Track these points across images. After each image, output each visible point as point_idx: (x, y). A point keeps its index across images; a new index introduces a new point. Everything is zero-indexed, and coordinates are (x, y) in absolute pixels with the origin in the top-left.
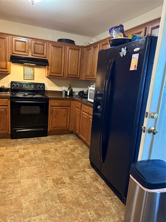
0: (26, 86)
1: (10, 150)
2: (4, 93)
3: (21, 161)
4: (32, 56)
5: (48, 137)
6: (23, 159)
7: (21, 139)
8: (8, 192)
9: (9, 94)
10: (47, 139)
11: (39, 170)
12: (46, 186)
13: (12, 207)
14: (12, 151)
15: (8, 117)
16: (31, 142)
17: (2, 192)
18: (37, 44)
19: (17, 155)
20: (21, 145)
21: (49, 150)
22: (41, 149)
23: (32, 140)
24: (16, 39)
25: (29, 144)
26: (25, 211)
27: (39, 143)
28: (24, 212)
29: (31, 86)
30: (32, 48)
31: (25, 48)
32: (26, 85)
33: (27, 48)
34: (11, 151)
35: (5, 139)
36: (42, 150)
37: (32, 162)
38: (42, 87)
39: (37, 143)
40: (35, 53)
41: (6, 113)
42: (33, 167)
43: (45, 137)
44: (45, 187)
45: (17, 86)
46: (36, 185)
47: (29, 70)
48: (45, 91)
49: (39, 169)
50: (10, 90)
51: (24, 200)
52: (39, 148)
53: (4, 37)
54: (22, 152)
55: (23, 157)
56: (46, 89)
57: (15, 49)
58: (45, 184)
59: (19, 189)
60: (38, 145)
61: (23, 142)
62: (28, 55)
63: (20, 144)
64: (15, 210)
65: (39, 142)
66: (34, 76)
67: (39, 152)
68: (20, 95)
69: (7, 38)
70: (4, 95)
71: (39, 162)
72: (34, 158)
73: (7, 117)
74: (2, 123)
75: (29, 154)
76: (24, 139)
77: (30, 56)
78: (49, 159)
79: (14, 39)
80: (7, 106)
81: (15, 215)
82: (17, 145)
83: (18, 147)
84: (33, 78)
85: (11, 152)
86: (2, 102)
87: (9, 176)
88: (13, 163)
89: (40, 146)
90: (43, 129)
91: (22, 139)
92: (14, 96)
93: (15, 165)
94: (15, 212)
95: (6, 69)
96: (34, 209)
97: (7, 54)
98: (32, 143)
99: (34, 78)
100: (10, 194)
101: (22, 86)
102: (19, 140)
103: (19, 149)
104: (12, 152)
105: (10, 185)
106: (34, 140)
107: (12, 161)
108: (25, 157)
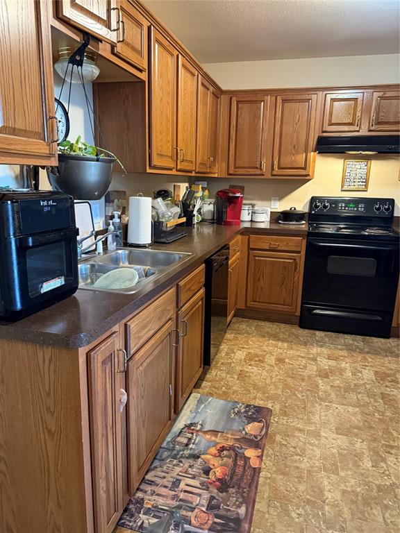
0: (345, 207)
1: (299, 353)
2: (294, 223)
3: (323, 385)
4: (370, 131)
5: (391, 340)
6: (328, 382)
7: (322, 332)
8: (292, 447)
9: (304, 226)
10: (389, 345)
11: (366, 421)
12: (385, 470)
13: (302, 488)
14: (302, 355)
15: (298, 278)
16: (345, 345)
17: (281, 442)
18: (387, 98)
19: (312, 369)
20: (322, 346)
21: (396, 378)
22: (372, 369)
23: (349, 339)
24: (334, 96)
25: (341, 350)
26: (330, 510)
27: (368, 353)
28: (329, 513)
29: (358, 208)
30: (372, 112)
31: (355, 114)
32: (345, 203)
33: (358, 114)
34: (299, 356)
35: (287, 326)
36: (376, 373)
37: (347, 394)
38: (388, 209)
39: (361, 351)
40: (379, 123)
41: (296, 268)
42: (351, 409)
43: (382, 340)
44: (383, 473)
45: (325, 207)
46: (358, 456)
47: (357, 167)
48: (394, 219)
49: (366, 419)
50: (306, 216)
51: (329, 483)
52: (367, 364)
53: (307, 97)
54: (325, 363)
55: (326, 376)
56: (395, 215)
57: (330, 120)
58: (383, 464)
59: (318, 452)
60: (364, 357)
61: (327, 339)
62: (358, 131)
63: (321, 344)
64: (307, 497)
65: (366, 350)
66: (367, 182)
67: (368, 374)
68: (329, 229)
69: (314, 97)
70: (294, 227)
71: (367, 399)
72: (353, 385)
73: (296, 278)
74: (284, 290)
75: (341, 374)
76: (329, 333)
77: (364, 132)
78: (394, 400)
79: (329, 97)
80: (299, 252)
81: (308, 508)
82: (313, 345)
83: (315, 350)
84: (364, 187)
85: (300, 359)
86: (290, 244)
87: (295, 411)
88: (303, 384)
89: (370, 360)
90: (379, 318)
91: (326, 333)
92: (316, 231)
93: (308, 390)
94: (308, 502)
95: (304, 168)
96: (352, 514)
97: (312, 134)
98: (350, 349)
99: (366, 186)
100: (297, 455)
101: (337, 206)
102: (318, 333)
103: (319, 354)
104: (302, 357)
105: (297, 434)
106: (353, 340)
107: (303, 380)
108: (332, 378)
